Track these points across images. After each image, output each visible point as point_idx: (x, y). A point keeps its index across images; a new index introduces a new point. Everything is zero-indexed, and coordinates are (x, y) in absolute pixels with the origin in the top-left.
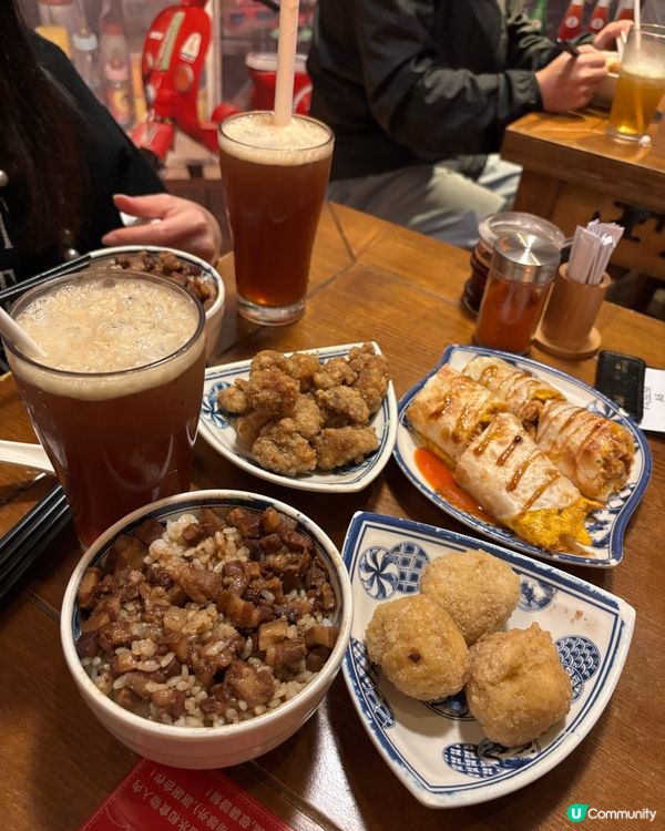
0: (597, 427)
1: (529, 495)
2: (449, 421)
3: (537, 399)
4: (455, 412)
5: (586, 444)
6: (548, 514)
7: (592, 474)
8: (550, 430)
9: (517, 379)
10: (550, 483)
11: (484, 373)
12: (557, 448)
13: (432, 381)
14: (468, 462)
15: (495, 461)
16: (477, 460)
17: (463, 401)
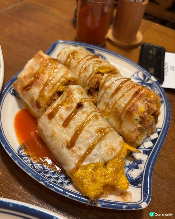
0: (137, 93)
1: (83, 152)
2: (35, 91)
3: (99, 73)
4: (39, 85)
5: (129, 106)
6: (96, 167)
7: (132, 128)
8: (105, 95)
9: (87, 60)
10: (100, 140)
11: (69, 56)
12: (109, 108)
13: (31, 62)
14: (43, 123)
15: (62, 123)
16: (50, 123)
17: (46, 77)
